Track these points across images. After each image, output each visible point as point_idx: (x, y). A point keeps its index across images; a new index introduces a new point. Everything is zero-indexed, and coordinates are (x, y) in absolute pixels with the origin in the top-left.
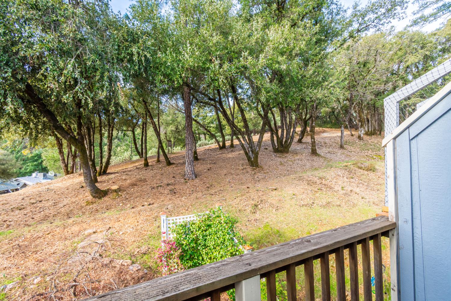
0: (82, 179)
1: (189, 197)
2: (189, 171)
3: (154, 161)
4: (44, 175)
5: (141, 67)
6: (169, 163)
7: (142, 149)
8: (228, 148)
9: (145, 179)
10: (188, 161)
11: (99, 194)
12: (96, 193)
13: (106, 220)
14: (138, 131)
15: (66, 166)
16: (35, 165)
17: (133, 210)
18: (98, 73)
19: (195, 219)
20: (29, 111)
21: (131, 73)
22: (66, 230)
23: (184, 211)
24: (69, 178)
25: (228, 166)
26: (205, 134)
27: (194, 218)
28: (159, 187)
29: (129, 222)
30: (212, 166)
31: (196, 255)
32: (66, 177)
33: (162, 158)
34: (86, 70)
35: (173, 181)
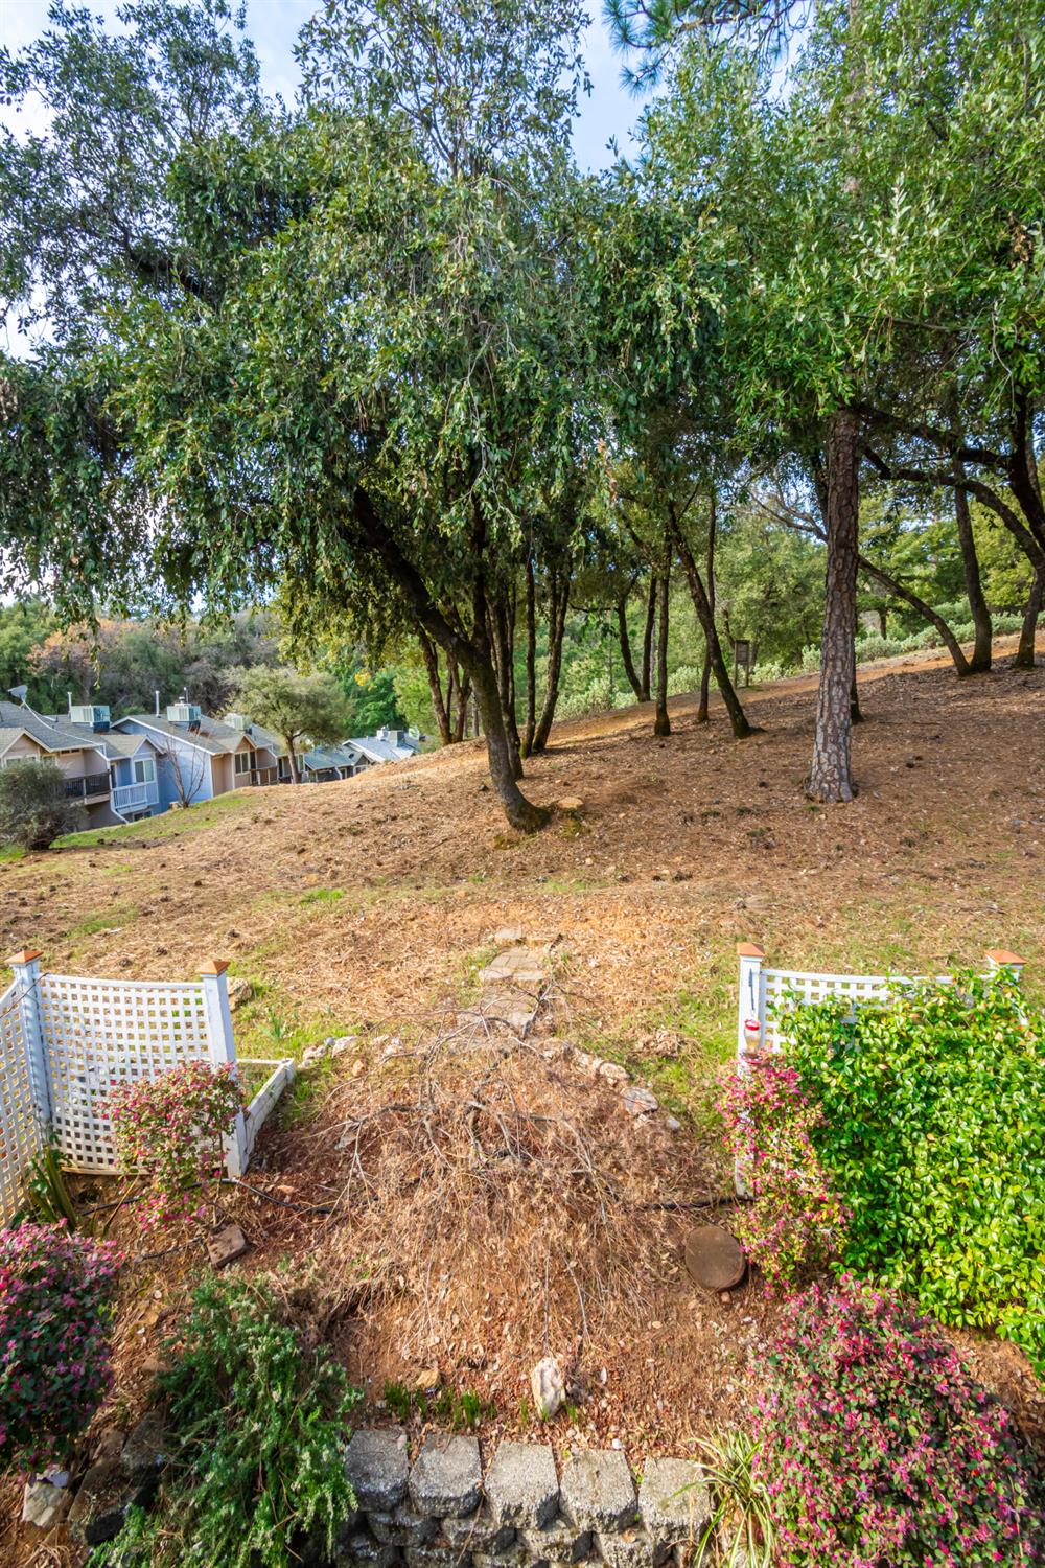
0: (483, 759)
1: (827, 874)
2: (825, 768)
3: (687, 716)
4: (401, 737)
5: (681, 358)
6: (743, 729)
7: (647, 670)
8: (1001, 671)
9: (662, 782)
10: (824, 729)
11: (531, 818)
12: (521, 815)
13: (550, 910)
14: (634, 606)
15: (446, 719)
16: (382, 709)
17: (628, 889)
18: (538, 416)
19: (883, 999)
20: (365, 570)
21: (645, 393)
22: (450, 916)
23: (809, 927)
24: (453, 754)
25: (1007, 753)
26: (882, 610)
27: (876, 993)
28: (711, 818)
29: (616, 929)
30: (923, 748)
31: (878, 1143)
32: (446, 751)
33: (718, 706)
34: (502, 412)
35: (759, 800)
